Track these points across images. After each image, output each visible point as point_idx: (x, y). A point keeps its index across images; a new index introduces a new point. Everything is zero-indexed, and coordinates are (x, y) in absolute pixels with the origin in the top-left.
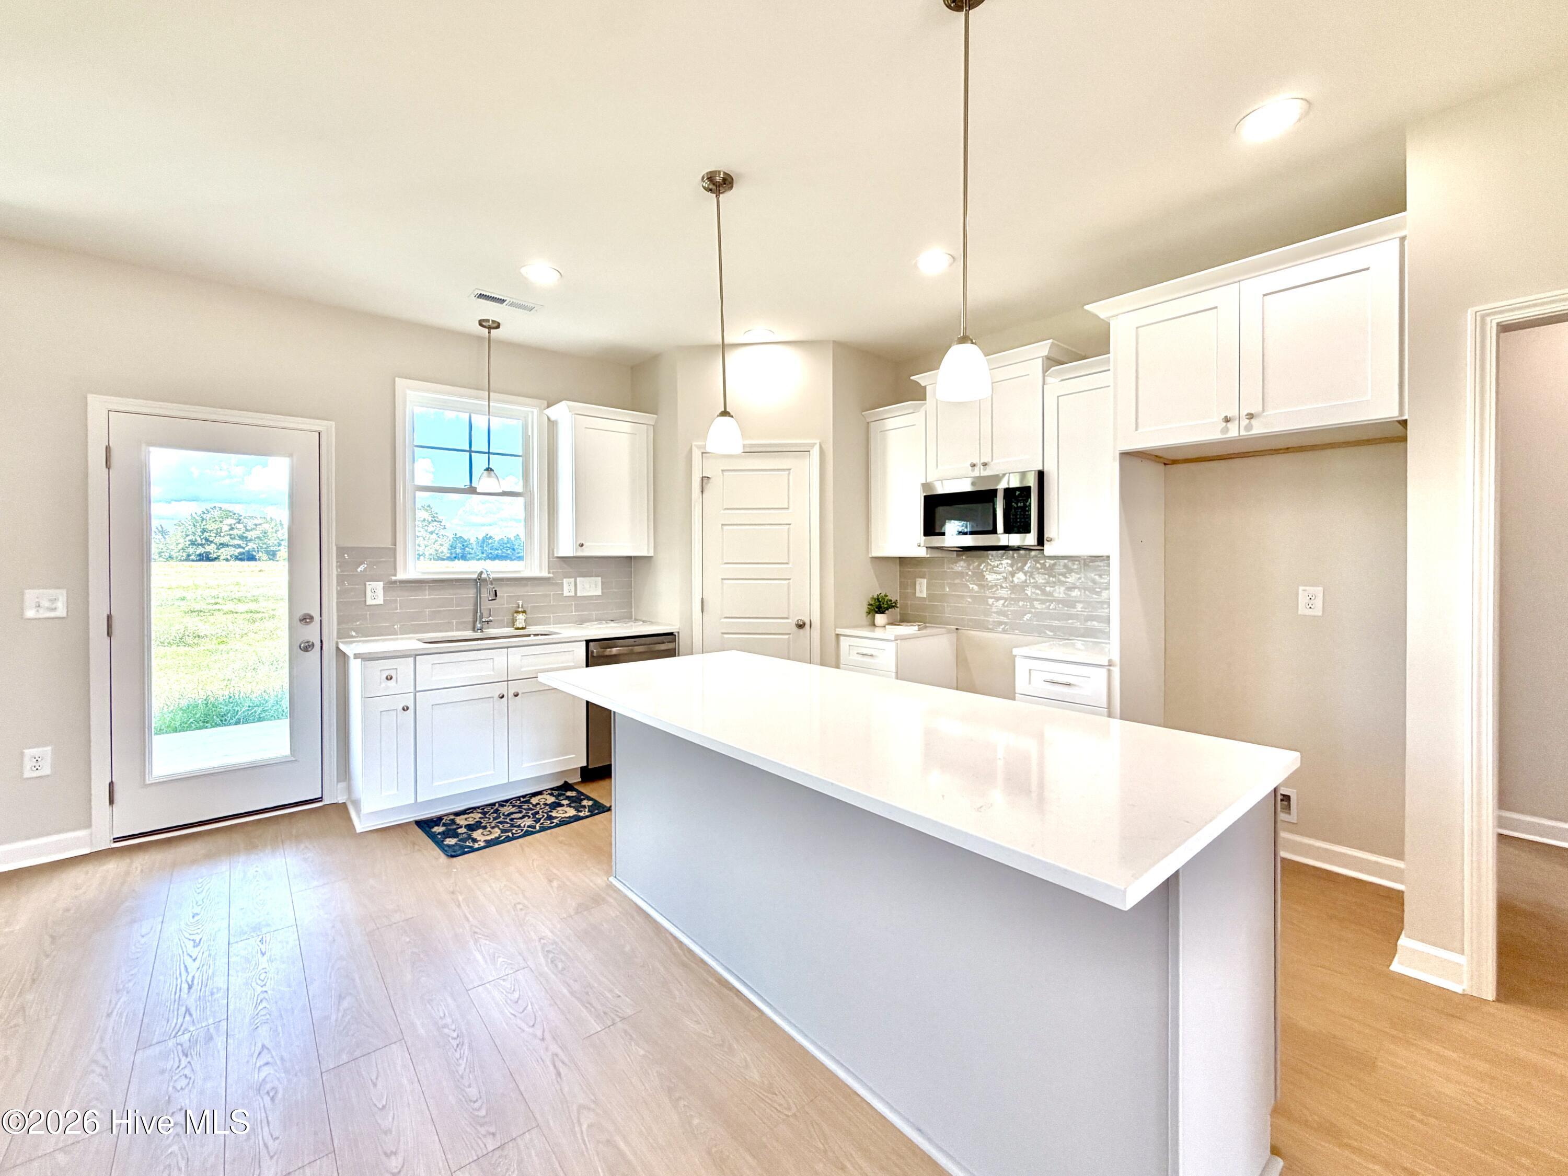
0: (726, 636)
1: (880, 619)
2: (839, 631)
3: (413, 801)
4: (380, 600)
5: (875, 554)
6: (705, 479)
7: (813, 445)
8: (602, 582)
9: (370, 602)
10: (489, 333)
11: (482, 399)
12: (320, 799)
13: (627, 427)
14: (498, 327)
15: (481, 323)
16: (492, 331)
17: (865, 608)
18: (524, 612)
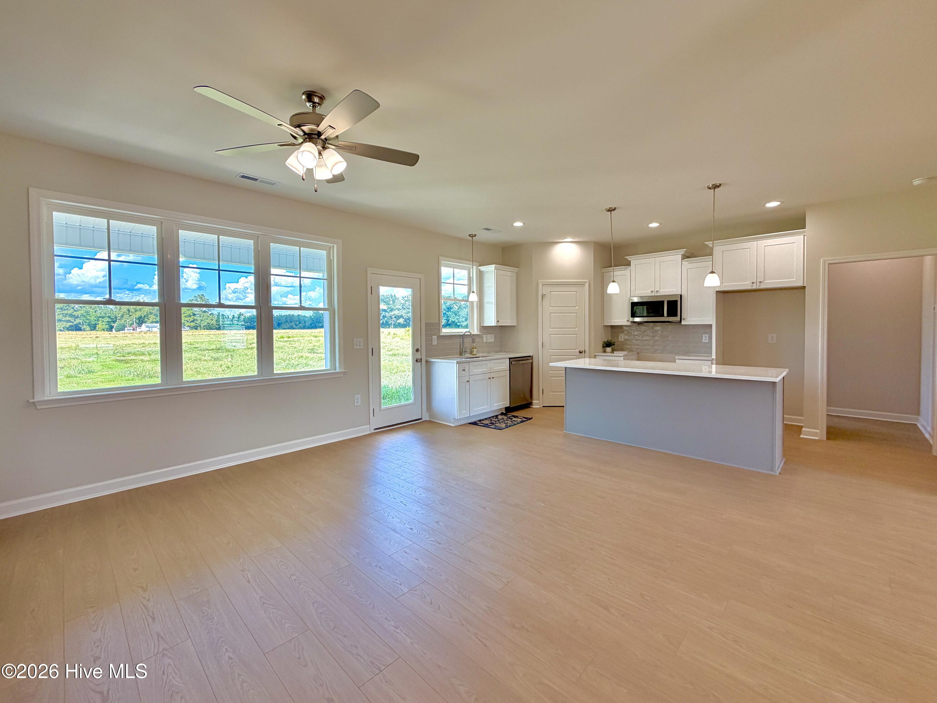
0: (552, 357)
1: (609, 349)
2: (596, 354)
3: (469, 415)
4: (436, 344)
5: (606, 324)
6: (543, 296)
7: (586, 282)
8: (494, 337)
9: (433, 344)
10: (472, 239)
11: (471, 265)
12: (421, 419)
13: (509, 274)
14: (475, 235)
15: (469, 236)
16: (474, 238)
17: (601, 345)
18: (476, 348)
